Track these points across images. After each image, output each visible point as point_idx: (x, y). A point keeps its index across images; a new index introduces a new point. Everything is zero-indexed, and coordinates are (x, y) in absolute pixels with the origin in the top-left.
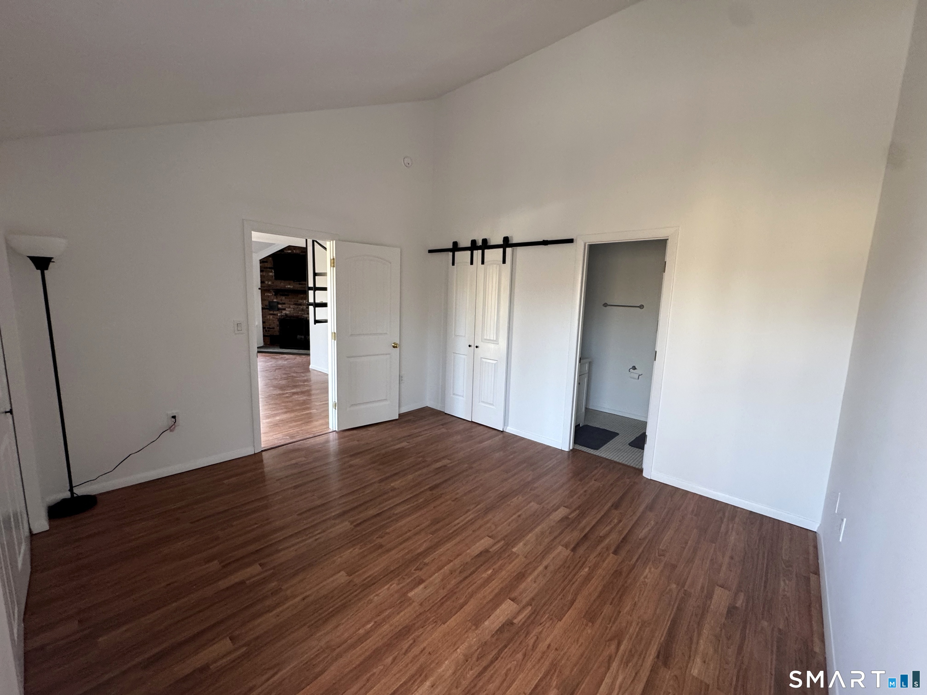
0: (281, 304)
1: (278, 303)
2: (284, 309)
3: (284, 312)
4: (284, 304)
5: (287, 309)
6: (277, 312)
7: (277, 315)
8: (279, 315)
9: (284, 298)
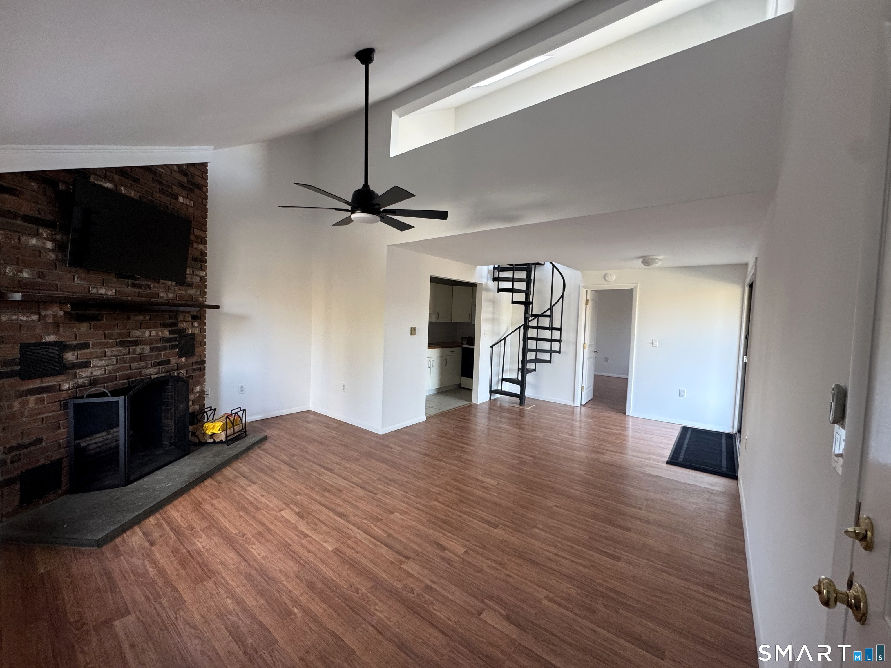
0: (72, 348)
1: (63, 347)
2: (86, 365)
3: (84, 374)
4: (86, 346)
5: (93, 363)
6: (59, 378)
7: (60, 390)
8: (66, 386)
9: (84, 327)
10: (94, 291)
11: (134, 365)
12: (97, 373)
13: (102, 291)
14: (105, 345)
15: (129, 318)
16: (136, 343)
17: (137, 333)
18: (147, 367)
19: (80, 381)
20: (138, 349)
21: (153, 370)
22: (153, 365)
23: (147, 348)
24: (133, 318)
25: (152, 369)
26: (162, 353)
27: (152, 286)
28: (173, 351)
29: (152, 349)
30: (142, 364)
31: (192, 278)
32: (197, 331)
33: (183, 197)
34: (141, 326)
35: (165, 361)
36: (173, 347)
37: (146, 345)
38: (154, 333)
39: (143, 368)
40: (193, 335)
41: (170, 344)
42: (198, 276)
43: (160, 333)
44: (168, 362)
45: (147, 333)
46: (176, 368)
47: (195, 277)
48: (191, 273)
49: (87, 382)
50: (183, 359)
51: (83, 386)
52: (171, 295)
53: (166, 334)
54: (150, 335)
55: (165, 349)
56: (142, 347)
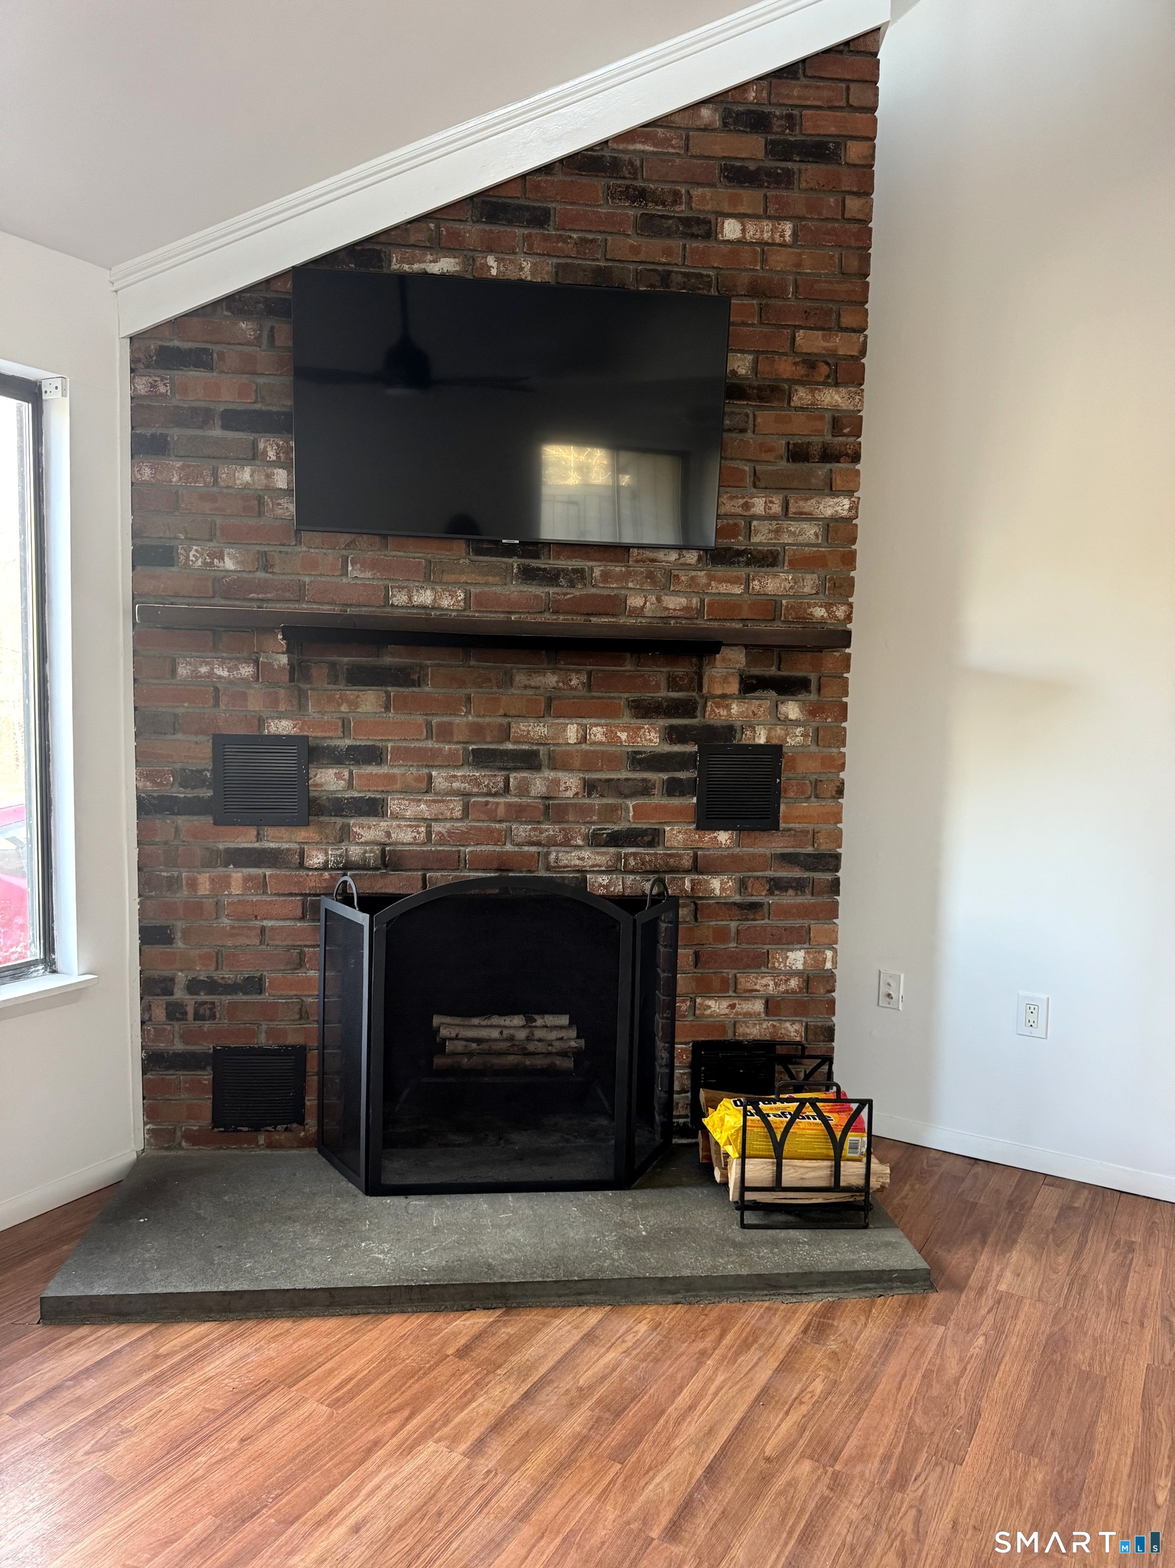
0: (338, 758)
1: (309, 752)
2: (373, 808)
3: (368, 833)
4: (373, 755)
5: (394, 805)
6: (302, 834)
7: (301, 865)
8: (318, 859)
9: (369, 701)
10: (399, 599)
11: (522, 831)
12: (404, 836)
13: (425, 597)
14: (429, 759)
15: (508, 681)
16: (529, 760)
17: (536, 730)
18: (567, 843)
19: (355, 852)
20: (538, 783)
21: (588, 857)
22: (595, 841)
23: (570, 783)
24: (520, 678)
25: (586, 853)
26: (631, 804)
27: (597, 572)
28: (676, 801)
29: (590, 787)
30: (550, 830)
31: (777, 531)
32: (795, 739)
33: (740, 217)
34: (551, 707)
35: (644, 832)
36: (673, 788)
37: (566, 767)
38: (598, 733)
39: (552, 843)
40: (774, 751)
41: (665, 776)
42: (809, 517)
43: (623, 736)
44: (653, 838)
45: (572, 733)
46: (687, 862)
47: (794, 527)
48: (776, 508)
49: (372, 855)
50: (723, 837)
51: (363, 866)
52: (674, 602)
53: (651, 737)
54: (584, 739)
55: (645, 789)
56: (552, 775)
